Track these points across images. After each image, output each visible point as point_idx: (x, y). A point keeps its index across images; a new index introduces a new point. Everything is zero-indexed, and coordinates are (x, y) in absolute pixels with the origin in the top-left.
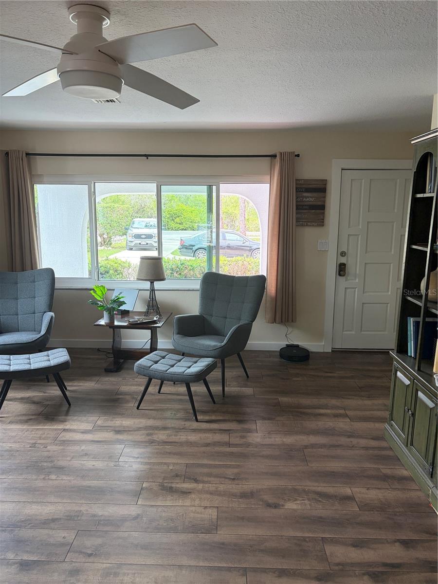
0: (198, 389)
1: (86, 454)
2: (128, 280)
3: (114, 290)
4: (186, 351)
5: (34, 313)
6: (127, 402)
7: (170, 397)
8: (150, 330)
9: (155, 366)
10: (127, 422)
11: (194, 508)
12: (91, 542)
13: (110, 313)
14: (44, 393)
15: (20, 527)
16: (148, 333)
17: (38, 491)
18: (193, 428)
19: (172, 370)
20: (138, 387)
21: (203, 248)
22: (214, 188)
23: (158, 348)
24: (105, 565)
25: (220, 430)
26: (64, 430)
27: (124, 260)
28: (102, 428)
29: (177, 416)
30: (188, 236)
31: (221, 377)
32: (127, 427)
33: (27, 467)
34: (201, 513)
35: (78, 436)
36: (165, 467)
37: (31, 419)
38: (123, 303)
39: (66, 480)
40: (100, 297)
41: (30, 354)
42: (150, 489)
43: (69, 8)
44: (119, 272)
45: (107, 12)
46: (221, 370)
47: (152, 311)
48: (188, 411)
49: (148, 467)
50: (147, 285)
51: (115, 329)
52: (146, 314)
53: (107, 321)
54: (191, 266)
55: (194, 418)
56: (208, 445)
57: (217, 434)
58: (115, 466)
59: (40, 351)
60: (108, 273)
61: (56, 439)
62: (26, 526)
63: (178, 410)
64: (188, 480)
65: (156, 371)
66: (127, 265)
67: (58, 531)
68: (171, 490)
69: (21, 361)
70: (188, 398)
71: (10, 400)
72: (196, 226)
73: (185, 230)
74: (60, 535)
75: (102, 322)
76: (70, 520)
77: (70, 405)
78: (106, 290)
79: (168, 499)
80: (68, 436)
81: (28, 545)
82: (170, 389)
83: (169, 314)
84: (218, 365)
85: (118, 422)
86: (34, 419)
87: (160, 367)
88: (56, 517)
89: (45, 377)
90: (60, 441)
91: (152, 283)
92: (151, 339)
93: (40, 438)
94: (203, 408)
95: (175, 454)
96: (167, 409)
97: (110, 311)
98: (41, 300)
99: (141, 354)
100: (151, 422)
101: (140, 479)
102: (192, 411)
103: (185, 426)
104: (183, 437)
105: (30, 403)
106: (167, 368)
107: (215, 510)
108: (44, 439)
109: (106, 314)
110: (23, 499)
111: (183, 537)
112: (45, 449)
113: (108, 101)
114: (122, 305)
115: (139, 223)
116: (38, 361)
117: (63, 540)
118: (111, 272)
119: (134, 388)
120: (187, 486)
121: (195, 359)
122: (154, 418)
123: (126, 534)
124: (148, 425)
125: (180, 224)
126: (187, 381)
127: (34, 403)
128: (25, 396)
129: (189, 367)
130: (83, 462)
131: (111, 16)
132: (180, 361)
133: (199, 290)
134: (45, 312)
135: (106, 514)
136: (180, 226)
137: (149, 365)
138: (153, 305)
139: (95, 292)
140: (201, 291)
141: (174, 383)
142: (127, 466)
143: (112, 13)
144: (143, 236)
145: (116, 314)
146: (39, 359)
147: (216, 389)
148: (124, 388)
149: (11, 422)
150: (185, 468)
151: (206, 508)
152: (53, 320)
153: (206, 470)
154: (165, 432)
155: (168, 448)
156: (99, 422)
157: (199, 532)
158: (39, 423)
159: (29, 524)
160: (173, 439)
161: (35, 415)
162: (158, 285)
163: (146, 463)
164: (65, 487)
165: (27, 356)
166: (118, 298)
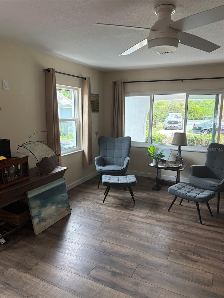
0: (203, 207)
1: (142, 229)
2: (165, 144)
3: (159, 149)
4: (196, 185)
5: (121, 157)
6: (163, 207)
7: (186, 208)
8: (177, 172)
9: (179, 191)
10: (163, 217)
11: (199, 270)
12: (144, 272)
13: (157, 161)
14: (123, 195)
15: (112, 255)
16: (175, 173)
17: (121, 240)
18: (199, 227)
19: (188, 194)
20: (168, 200)
21: (207, 130)
22: (220, 96)
23: (180, 181)
24: (151, 285)
25: (215, 231)
26: (132, 215)
27: (163, 134)
28: (150, 217)
29: (190, 219)
30: (198, 123)
31: (217, 203)
32: (163, 219)
33: (116, 228)
34: (203, 274)
35: (138, 219)
36: (183, 244)
37: (117, 206)
38: (163, 156)
39: (132, 238)
40: (152, 152)
41: (119, 176)
42: (174, 254)
43: (155, 8)
44: (160, 140)
45: (174, 7)
46: (217, 199)
47: (178, 161)
48: (196, 217)
49: (173, 242)
50: (177, 148)
51: (158, 169)
52: (175, 163)
53: (155, 165)
54: (201, 139)
55: (200, 222)
56: (208, 238)
57: (213, 234)
58: (156, 237)
59: (123, 175)
60: (155, 140)
61: (128, 218)
62: (115, 255)
63: (191, 216)
64: (195, 254)
65: (180, 193)
66: (165, 137)
67: (129, 262)
68: (186, 257)
69: (115, 179)
70: (197, 210)
71: (109, 196)
72: (203, 117)
73: (197, 119)
74: (130, 264)
75: (152, 165)
76: (135, 258)
77: (135, 203)
78: (155, 149)
79: (184, 261)
80: (134, 218)
81: (116, 264)
82: (186, 204)
83: (188, 164)
84: (216, 196)
85: (158, 216)
86: (119, 207)
87: (182, 191)
88: (128, 255)
89: (124, 188)
90: (130, 219)
91: (180, 147)
92: (177, 176)
93: (121, 216)
94: (205, 218)
95: (188, 238)
96: (184, 214)
97: (157, 159)
98: (124, 151)
99: (171, 183)
100: (175, 219)
101: (169, 247)
102: (198, 218)
103: (194, 225)
104: (193, 231)
105: (117, 199)
106: (186, 193)
107: (212, 275)
108: (123, 217)
109: (154, 160)
110: (114, 243)
111: (192, 284)
112: (123, 222)
113: (166, 53)
114: (163, 157)
115: (171, 115)
116: (122, 180)
117: (131, 267)
118: (157, 140)
119: (166, 200)
120: (194, 257)
121: (202, 190)
122: (177, 218)
123: (162, 273)
124: (174, 220)
125: (193, 116)
126: (197, 201)
127: (119, 199)
128: (115, 195)
129: (199, 194)
130: (140, 232)
131: (176, 8)
132: (193, 190)
133: (206, 153)
134: (126, 157)
135: (152, 260)
136: (193, 117)
137: (176, 190)
138: (179, 158)
139: (150, 149)
140: (208, 153)
141: (188, 201)
142: (162, 239)
143: (177, 6)
144: (173, 122)
145: (159, 161)
146: (122, 179)
147: (214, 208)
148: (162, 199)
149: (109, 206)
150: (194, 247)
151: (206, 272)
152: (130, 161)
153: (206, 252)
154: (183, 226)
155: (184, 235)
156: (149, 214)
157: (202, 284)
158: (121, 209)
159: (116, 255)
160: (187, 230)
161: (119, 205)
162: (182, 148)
163: (172, 240)
164: (133, 242)
165: (117, 177)
166: (161, 153)
